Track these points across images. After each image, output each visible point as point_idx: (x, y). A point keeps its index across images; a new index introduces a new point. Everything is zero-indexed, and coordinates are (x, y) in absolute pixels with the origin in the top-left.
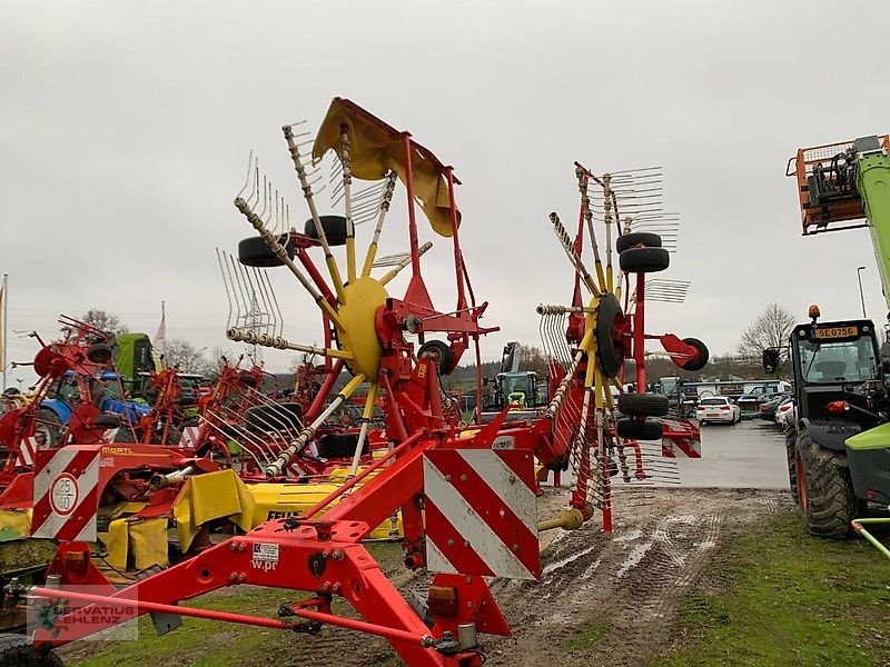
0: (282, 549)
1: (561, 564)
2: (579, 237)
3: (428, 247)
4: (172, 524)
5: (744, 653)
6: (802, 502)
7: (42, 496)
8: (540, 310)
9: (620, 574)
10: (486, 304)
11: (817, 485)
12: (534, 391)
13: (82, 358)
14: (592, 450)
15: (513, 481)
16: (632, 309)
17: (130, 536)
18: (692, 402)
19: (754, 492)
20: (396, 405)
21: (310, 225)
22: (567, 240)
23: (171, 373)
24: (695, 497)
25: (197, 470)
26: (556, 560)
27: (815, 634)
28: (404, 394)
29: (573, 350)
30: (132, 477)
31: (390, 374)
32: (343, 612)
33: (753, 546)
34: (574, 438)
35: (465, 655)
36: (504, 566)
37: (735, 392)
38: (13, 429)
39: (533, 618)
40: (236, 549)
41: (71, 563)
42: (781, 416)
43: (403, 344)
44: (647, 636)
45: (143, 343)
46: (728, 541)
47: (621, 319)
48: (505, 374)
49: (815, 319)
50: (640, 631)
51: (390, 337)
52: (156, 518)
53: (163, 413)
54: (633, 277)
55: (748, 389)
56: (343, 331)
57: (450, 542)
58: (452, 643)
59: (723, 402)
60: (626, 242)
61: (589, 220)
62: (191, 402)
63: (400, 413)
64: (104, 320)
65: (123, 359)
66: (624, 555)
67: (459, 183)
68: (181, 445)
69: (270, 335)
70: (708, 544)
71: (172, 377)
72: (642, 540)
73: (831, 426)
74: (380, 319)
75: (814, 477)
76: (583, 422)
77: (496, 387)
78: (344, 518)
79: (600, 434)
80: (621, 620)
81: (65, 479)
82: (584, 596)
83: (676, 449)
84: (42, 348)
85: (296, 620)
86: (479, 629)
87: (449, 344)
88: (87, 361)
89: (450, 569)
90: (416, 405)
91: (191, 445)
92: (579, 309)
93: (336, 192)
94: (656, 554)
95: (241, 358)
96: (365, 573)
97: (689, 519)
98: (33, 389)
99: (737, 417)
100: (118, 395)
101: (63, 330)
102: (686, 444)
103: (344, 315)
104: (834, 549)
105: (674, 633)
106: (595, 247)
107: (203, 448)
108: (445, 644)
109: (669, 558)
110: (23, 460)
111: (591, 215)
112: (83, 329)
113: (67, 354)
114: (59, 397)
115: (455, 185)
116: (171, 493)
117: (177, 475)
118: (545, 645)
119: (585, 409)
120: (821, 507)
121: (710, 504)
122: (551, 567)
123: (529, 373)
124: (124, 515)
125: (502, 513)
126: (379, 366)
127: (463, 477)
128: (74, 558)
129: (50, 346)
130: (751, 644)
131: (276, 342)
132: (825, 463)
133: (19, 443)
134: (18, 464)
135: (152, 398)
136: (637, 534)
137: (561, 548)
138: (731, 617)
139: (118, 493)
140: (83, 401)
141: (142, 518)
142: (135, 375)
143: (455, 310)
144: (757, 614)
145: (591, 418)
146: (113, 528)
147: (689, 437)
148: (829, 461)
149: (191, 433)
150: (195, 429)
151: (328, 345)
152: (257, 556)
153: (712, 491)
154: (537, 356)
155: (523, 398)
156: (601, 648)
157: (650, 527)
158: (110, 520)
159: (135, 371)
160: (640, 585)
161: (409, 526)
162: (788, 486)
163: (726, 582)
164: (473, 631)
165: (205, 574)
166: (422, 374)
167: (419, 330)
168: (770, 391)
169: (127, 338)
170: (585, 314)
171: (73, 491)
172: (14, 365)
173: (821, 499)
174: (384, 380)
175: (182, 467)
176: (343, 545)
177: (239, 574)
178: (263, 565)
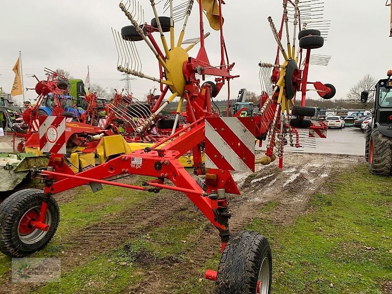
0: (143, 160)
1: (260, 180)
2: (281, 32)
3: (208, 35)
4: (96, 156)
5: (337, 216)
6: (370, 161)
7: (43, 135)
8: (260, 65)
9: (285, 185)
10: (234, 64)
11: (379, 152)
12: (251, 111)
13: (55, 87)
14: (277, 134)
15: (245, 131)
16: (302, 68)
17: (79, 160)
18: (323, 118)
19: (348, 156)
20: (191, 107)
21: (154, 21)
22: (275, 31)
23: (93, 96)
24: (320, 157)
25: (106, 135)
26: (257, 178)
27: (369, 211)
28: (195, 102)
29: (273, 86)
30: (79, 136)
31: (189, 93)
32: (169, 184)
33: (346, 177)
34: (270, 126)
35: (220, 201)
36: (238, 166)
37: (343, 115)
38: (29, 117)
39: (246, 199)
40: (124, 160)
41: (57, 162)
42: (364, 126)
43: (195, 80)
44: (296, 208)
45: (80, 84)
46: (334, 175)
47: (297, 72)
48: (238, 103)
49: (390, 77)
50: (292, 206)
51: (189, 75)
52: (90, 152)
53: (90, 113)
54: (305, 51)
55: (350, 114)
56: (168, 72)
57: (216, 156)
58: (215, 195)
59: (338, 119)
60: (303, 34)
61: (286, 22)
62: (102, 109)
63: (193, 110)
64: (63, 73)
65: (72, 90)
66: (287, 178)
67: (224, 4)
68: (99, 126)
69: (136, 70)
70: (325, 175)
71: (94, 97)
72: (296, 172)
73: (389, 126)
74: (185, 67)
75: (378, 149)
76: (275, 118)
77: (234, 109)
78: (170, 149)
79: (282, 126)
80: (285, 201)
81: (52, 128)
82: (269, 192)
83: (315, 134)
84: (38, 82)
85: (149, 187)
86: (227, 191)
87: (215, 83)
88: (57, 88)
89: (215, 167)
90: (200, 107)
91: (103, 126)
92: (278, 66)
93: (165, 5)
94: (301, 178)
95: (123, 90)
96: (178, 170)
97: (317, 165)
98: (36, 100)
99: (343, 126)
100: (71, 105)
101: (46, 74)
102: (320, 132)
103: (168, 64)
104: (382, 180)
105: (307, 207)
106: (288, 36)
107: (108, 127)
108: (212, 195)
109: (307, 180)
110: (34, 129)
111: (287, 20)
112: (55, 75)
113: (48, 85)
114: (47, 105)
115: (222, 5)
116: (95, 144)
117: (97, 136)
118: (251, 209)
119: (276, 113)
120: (379, 162)
121: (327, 160)
122: (255, 181)
123: (250, 103)
124: (77, 151)
125: (239, 144)
126: (184, 89)
127: (223, 129)
128: (58, 160)
129: (41, 82)
130: (340, 213)
131: (139, 74)
132: (384, 143)
133: (32, 123)
134: (32, 130)
135: (85, 108)
136: (294, 170)
137: (259, 174)
138: (333, 203)
139: (74, 143)
140: (56, 105)
141: (84, 153)
142: (78, 97)
143: (219, 65)
144: (344, 202)
145: (278, 118)
146: (73, 156)
147: (322, 129)
148: (386, 142)
149: (103, 121)
150: (104, 120)
151: (161, 78)
152: (133, 162)
153: (329, 155)
154: (254, 97)
155: (246, 114)
156: (276, 211)
157: (300, 167)
158: (71, 153)
159: (78, 96)
160: (294, 189)
161: (196, 158)
162: (364, 154)
163: (331, 189)
164: (224, 192)
165: (112, 169)
166: (203, 93)
167: (203, 73)
168: (361, 115)
169: (73, 81)
170: (280, 69)
171: (55, 133)
172: (27, 89)
173: (379, 158)
174: (186, 96)
175: (99, 133)
176: (169, 159)
177: (126, 169)
178: (136, 166)
